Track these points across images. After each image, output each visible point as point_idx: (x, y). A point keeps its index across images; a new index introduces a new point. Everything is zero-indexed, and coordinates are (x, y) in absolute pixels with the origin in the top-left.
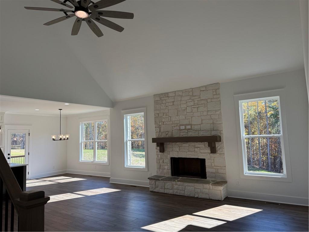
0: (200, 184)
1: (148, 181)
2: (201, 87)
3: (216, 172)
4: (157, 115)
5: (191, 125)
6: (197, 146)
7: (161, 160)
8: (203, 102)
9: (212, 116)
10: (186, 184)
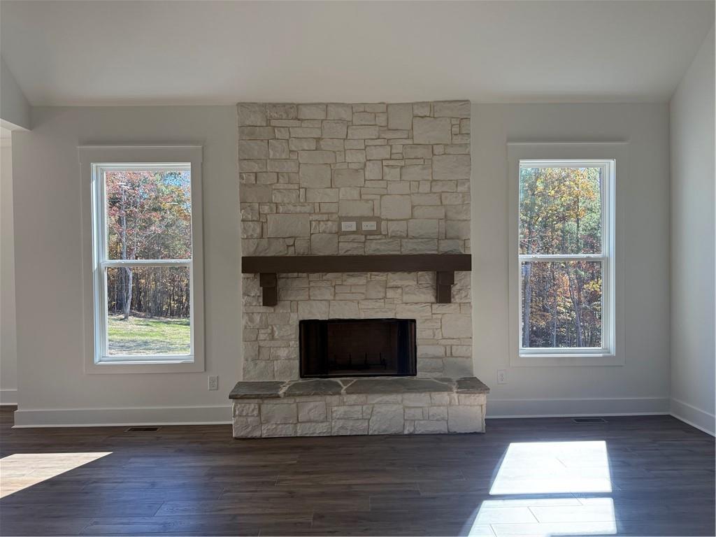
0: (422, 392)
1: (231, 404)
2: (417, 103)
3: (446, 354)
4: (253, 178)
5: (378, 220)
6: (392, 284)
7: (263, 331)
8: (420, 152)
9: (444, 195)
10: (376, 399)
